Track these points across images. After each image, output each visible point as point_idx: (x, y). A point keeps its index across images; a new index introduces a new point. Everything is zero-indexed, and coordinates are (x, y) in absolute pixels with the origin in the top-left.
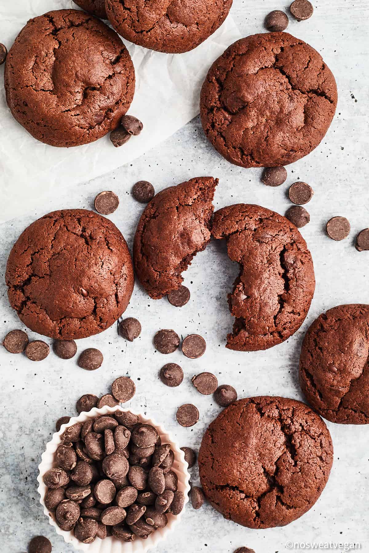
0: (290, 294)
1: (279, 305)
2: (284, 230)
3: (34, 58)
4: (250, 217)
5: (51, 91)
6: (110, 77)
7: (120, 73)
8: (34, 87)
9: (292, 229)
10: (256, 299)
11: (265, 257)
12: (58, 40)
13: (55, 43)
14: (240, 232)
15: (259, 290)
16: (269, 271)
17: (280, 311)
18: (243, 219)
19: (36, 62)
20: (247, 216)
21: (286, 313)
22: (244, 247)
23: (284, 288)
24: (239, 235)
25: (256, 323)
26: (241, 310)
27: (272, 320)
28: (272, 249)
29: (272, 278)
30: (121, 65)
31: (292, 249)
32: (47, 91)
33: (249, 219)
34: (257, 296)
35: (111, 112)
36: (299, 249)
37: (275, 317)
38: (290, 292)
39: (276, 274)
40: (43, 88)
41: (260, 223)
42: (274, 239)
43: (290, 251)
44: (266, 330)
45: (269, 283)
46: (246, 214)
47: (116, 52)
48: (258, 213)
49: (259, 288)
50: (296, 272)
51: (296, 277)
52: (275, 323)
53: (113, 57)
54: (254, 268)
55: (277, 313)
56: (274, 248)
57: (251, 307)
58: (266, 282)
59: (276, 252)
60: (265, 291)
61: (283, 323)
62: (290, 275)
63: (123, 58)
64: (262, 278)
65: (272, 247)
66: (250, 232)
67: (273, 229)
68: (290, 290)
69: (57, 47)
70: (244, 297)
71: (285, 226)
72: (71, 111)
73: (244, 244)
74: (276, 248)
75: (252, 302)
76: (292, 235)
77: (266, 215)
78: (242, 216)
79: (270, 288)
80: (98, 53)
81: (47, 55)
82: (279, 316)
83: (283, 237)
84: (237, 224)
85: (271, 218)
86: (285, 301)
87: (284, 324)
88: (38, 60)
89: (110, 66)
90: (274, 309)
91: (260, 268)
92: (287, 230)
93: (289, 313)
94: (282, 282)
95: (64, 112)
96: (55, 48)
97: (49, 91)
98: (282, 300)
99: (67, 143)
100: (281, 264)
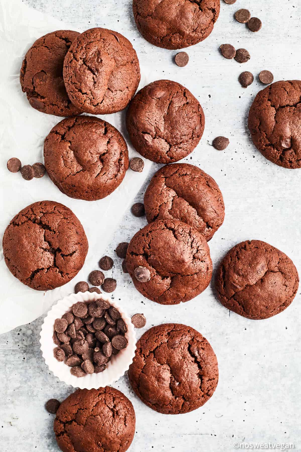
0: (203, 371)
1: (200, 379)
2: (184, 334)
3: (62, 159)
4: (161, 335)
5: (82, 170)
6: (108, 142)
7: (112, 137)
8: (72, 174)
9: (189, 330)
10: (185, 383)
11: (180, 355)
12: (68, 141)
13: (68, 143)
14: (160, 346)
15: (184, 377)
16: (186, 363)
17: (202, 383)
18: (158, 338)
19: (64, 160)
20: (160, 335)
21: (205, 382)
22: (165, 355)
23: (198, 368)
24: (159, 348)
25: (191, 395)
26: (179, 392)
27: (199, 389)
28: (182, 349)
29: (189, 366)
30: (110, 132)
31: (194, 343)
32: (80, 171)
33: (161, 336)
34: (184, 381)
35: (121, 160)
36: (198, 341)
37: (200, 387)
38: (203, 369)
39: (190, 363)
40: (77, 172)
41: (169, 336)
42: (180, 342)
43: (193, 345)
44: (198, 396)
45: (188, 370)
46: (159, 334)
47: (102, 127)
48: (166, 330)
49: (184, 375)
50: (202, 356)
51: (203, 359)
52: (201, 390)
53: (103, 131)
54: (176, 364)
55: (200, 385)
56: (183, 348)
57: (184, 388)
58: (186, 370)
59: (185, 350)
60: (188, 375)
61: (206, 388)
62: (199, 360)
63: (108, 128)
64: (183, 369)
65: (181, 348)
66: (165, 344)
67: (177, 336)
68: (202, 368)
69: (69, 145)
70: (177, 384)
71: (184, 331)
72: (100, 174)
73: (164, 353)
74: (184, 348)
75: (183, 385)
76: (191, 334)
77: (170, 329)
78: (156, 336)
79: (190, 372)
80: (94, 134)
81: (67, 152)
82: (202, 386)
83: (185, 339)
84: (155, 342)
85: (174, 329)
86: (202, 375)
87: (208, 388)
88: (64, 158)
89: (105, 136)
90: (197, 383)
91: (179, 363)
92: (186, 333)
93: (207, 381)
94: (196, 365)
95: (97, 176)
96: (69, 146)
97: (81, 170)
98: (201, 376)
99: (108, 192)
100: (191, 355)
